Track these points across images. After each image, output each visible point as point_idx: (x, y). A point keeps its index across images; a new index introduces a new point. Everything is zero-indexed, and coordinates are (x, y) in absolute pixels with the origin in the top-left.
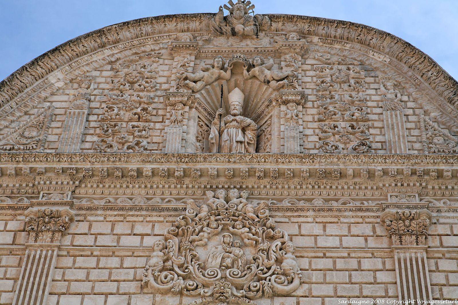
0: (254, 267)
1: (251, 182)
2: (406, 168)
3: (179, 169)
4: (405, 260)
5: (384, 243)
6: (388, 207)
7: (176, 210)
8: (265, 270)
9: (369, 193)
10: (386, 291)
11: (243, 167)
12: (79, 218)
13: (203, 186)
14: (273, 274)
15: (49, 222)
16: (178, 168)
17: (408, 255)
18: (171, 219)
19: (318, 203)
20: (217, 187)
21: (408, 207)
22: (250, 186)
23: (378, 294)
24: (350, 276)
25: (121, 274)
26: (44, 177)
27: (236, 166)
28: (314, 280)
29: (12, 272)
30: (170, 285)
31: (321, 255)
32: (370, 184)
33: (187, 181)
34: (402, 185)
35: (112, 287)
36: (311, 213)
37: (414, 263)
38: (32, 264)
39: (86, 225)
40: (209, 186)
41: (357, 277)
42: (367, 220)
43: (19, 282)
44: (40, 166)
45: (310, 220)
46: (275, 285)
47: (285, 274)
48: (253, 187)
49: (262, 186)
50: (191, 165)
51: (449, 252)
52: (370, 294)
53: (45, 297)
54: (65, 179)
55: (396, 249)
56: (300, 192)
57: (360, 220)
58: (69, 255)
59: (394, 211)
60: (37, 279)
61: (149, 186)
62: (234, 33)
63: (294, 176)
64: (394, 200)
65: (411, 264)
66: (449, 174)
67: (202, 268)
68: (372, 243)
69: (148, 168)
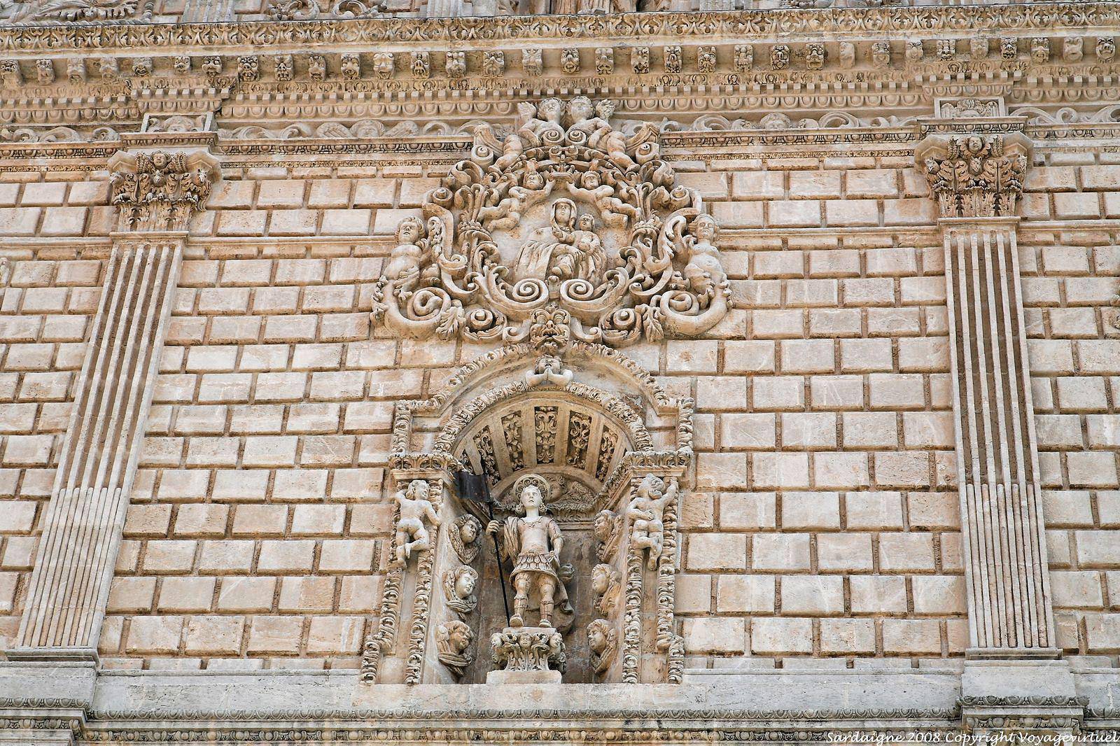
0: (622, 274)
1: (619, 80)
2: (977, 37)
3: (455, 55)
4: (968, 251)
5: (922, 212)
6: (932, 129)
7: (449, 148)
8: (649, 280)
9: (891, 97)
10: (923, 322)
11: (602, 46)
12: (231, 172)
13: (510, 93)
14: (667, 288)
15: (162, 183)
16: (454, 50)
17: (974, 240)
18: (438, 169)
19: (775, 123)
20: (543, 94)
21: (980, 129)
22: (619, 90)
23: (904, 329)
24: (841, 289)
25: (325, 298)
26: (151, 80)
27: (586, 44)
28: (759, 301)
29: (80, 298)
30: (433, 319)
31: (777, 242)
32: (893, 79)
33: (474, 80)
34: (968, 77)
35: (305, 327)
36: (757, 148)
37: (988, 256)
38: (127, 278)
39: (247, 186)
40: (523, 92)
41: (856, 291)
42: (886, 160)
43: (97, 320)
44: (141, 55)
45: (754, 163)
46: (671, 313)
47: (692, 289)
48: (625, 92)
49: (646, 89)
50: (482, 45)
51: (1069, 229)
52: (884, 330)
53: (155, 353)
54: (198, 84)
55: (949, 224)
56: (734, 100)
57: (870, 161)
58: (208, 256)
59: (945, 138)
60: (138, 311)
61: (388, 94)
63: (718, 64)
64: (949, 113)
65: (982, 259)
66: (1078, 48)
67: (506, 279)
68: (894, 212)
69: (384, 53)
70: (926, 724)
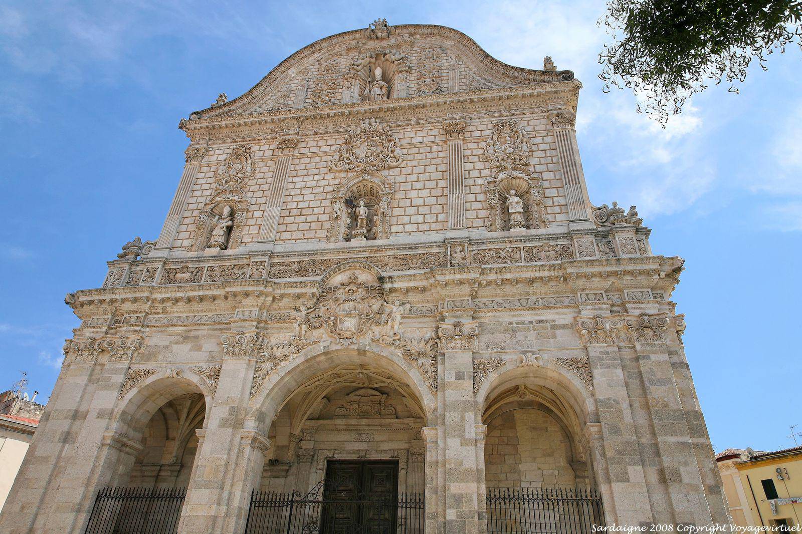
0: (381, 156)
1: (381, 114)
2: (455, 99)
4: (452, 146)
5: (444, 138)
6: (446, 120)
7: (346, 131)
8: (386, 156)
9: (438, 114)
10: (443, 161)
11: (377, 107)
12: (302, 140)
13: (359, 119)
14: (390, 158)
15: (288, 144)
16: (346, 111)
17: (451, 143)
18: (344, 136)
19: (414, 121)
20: (366, 119)
21: (456, 119)
22: (381, 117)
23: (438, 163)
24: (426, 155)
25: (319, 165)
26: (285, 122)
27: (374, 107)
28: (409, 159)
29: (272, 169)
30: (342, 168)
31: (414, 146)
32: (438, 109)
33: (351, 117)
34: (454, 108)
35: (317, 171)
36: (410, 127)
37: (456, 146)
38: (281, 164)
39: (305, 143)
40: (361, 118)
41: (429, 156)
42: (436, 127)
43: (275, 173)
44: (283, 117)
45: (409, 130)
46: (390, 163)
47: (395, 158)
48: (382, 117)
49: (387, 116)
50: (352, 109)
51: (474, 139)
52: (434, 163)
53: (286, 179)
54: (295, 122)
55: (448, 140)
56: (405, 117)
57: (433, 128)
58: (297, 158)
59: (448, 121)
60: (283, 171)
61: (334, 121)
62: (377, 38)
63: (401, 109)
64: (450, 116)
65: (455, 147)
66: (476, 100)
67: (357, 158)
68: (438, 138)
69: (332, 112)
70: (438, 244)
